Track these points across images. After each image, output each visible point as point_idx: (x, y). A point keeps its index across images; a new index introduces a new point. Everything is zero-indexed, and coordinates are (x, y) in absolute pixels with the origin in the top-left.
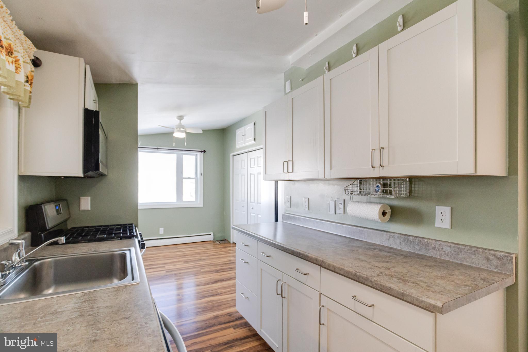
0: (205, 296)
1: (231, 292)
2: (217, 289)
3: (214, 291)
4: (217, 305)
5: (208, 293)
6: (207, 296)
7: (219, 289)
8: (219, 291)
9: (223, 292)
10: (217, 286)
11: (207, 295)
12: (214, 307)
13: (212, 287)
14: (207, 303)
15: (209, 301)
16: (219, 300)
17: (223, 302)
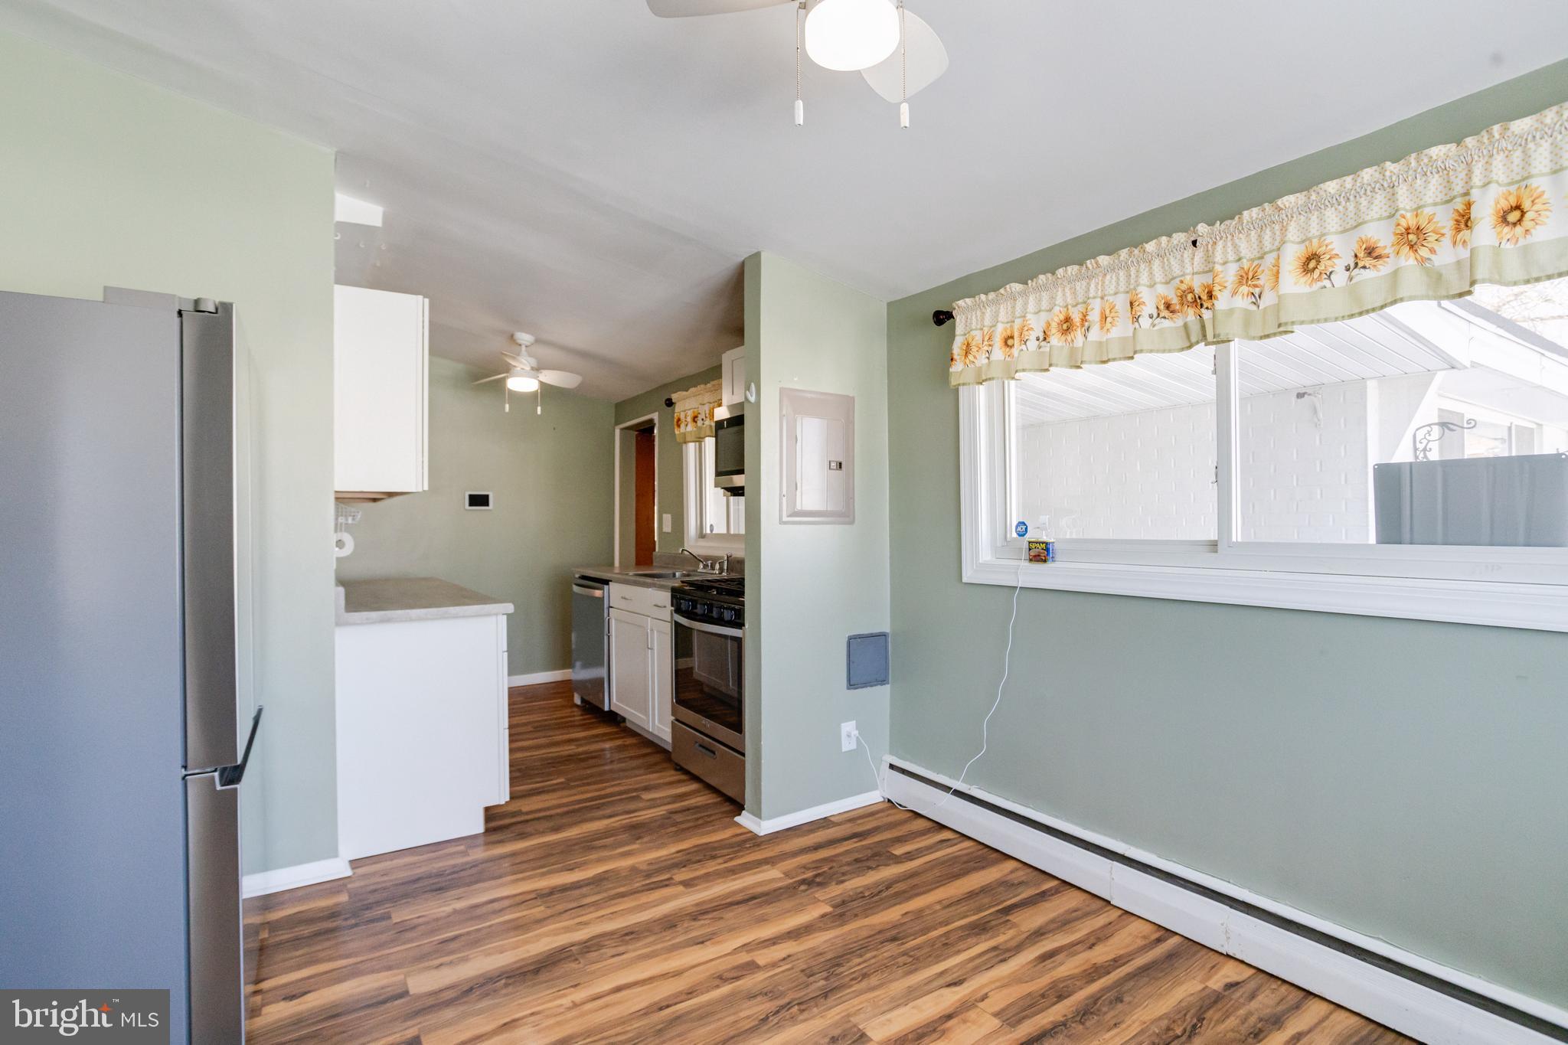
0: (591, 887)
1: (496, 906)
2: (545, 919)
3: (561, 907)
4: (552, 860)
5: (585, 896)
6: (587, 885)
7: (540, 922)
8: (539, 911)
9: (523, 906)
10: (546, 935)
11: (584, 890)
12: (562, 852)
13: (568, 930)
14: (585, 863)
15: (577, 870)
16: (543, 875)
17: (534, 869)
